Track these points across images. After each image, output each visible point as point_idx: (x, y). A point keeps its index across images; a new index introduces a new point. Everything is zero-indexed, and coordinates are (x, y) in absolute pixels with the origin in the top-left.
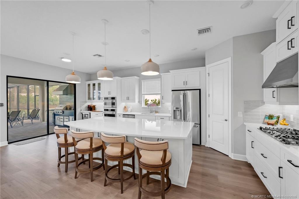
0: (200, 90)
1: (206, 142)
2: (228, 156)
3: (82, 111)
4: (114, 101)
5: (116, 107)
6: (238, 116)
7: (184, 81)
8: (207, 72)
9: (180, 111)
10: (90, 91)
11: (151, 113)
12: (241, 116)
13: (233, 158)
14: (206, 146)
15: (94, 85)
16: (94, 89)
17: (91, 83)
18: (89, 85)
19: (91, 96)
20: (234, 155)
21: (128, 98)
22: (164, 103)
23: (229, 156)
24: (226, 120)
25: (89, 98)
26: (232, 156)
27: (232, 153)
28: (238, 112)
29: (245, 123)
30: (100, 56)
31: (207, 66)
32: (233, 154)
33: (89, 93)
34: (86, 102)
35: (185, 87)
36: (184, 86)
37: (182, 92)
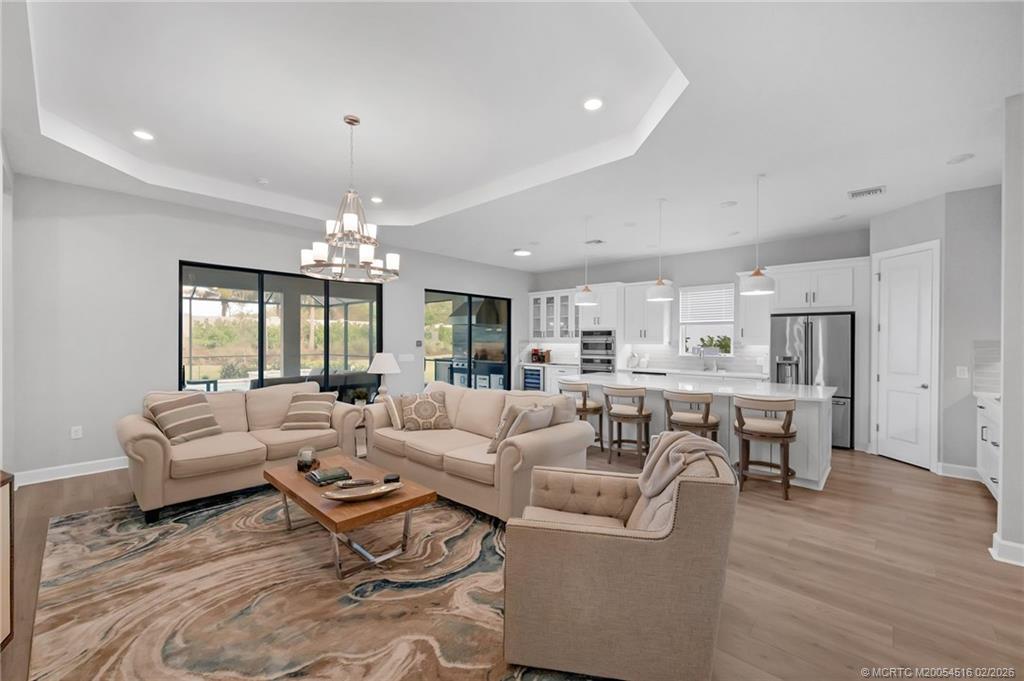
0: (853, 315)
1: (869, 441)
2: (928, 470)
3: (522, 364)
4: (609, 340)
5: (613, 355)
6: (958, 375)
7: (808, 291)
8: (875, 271)
9: (794, 366)
10: (539, 315)
11: (705, 370)
12: (967, 376)
13: (940, 473)
14: (869, 452)
15: (550, 300)
16: (550, 311)
17: (543, 296)
18: (536, 301)
19: (543, 328)
20: (943, 468)
21: (643, 334)
22: (742, 347)
23: (932, 470)
24: (924, 387)
25: (537, 334)
26: (938, 469)
27: (939, 460)
28: (958, 368)
29: (975, 393)
30: (600, 242)
31: (875, 256)
32: (941, 464)
33: (537, 321)
34: (528, 342)
35: (810, 307)
36: (808, 305)
37: (801, 319)
